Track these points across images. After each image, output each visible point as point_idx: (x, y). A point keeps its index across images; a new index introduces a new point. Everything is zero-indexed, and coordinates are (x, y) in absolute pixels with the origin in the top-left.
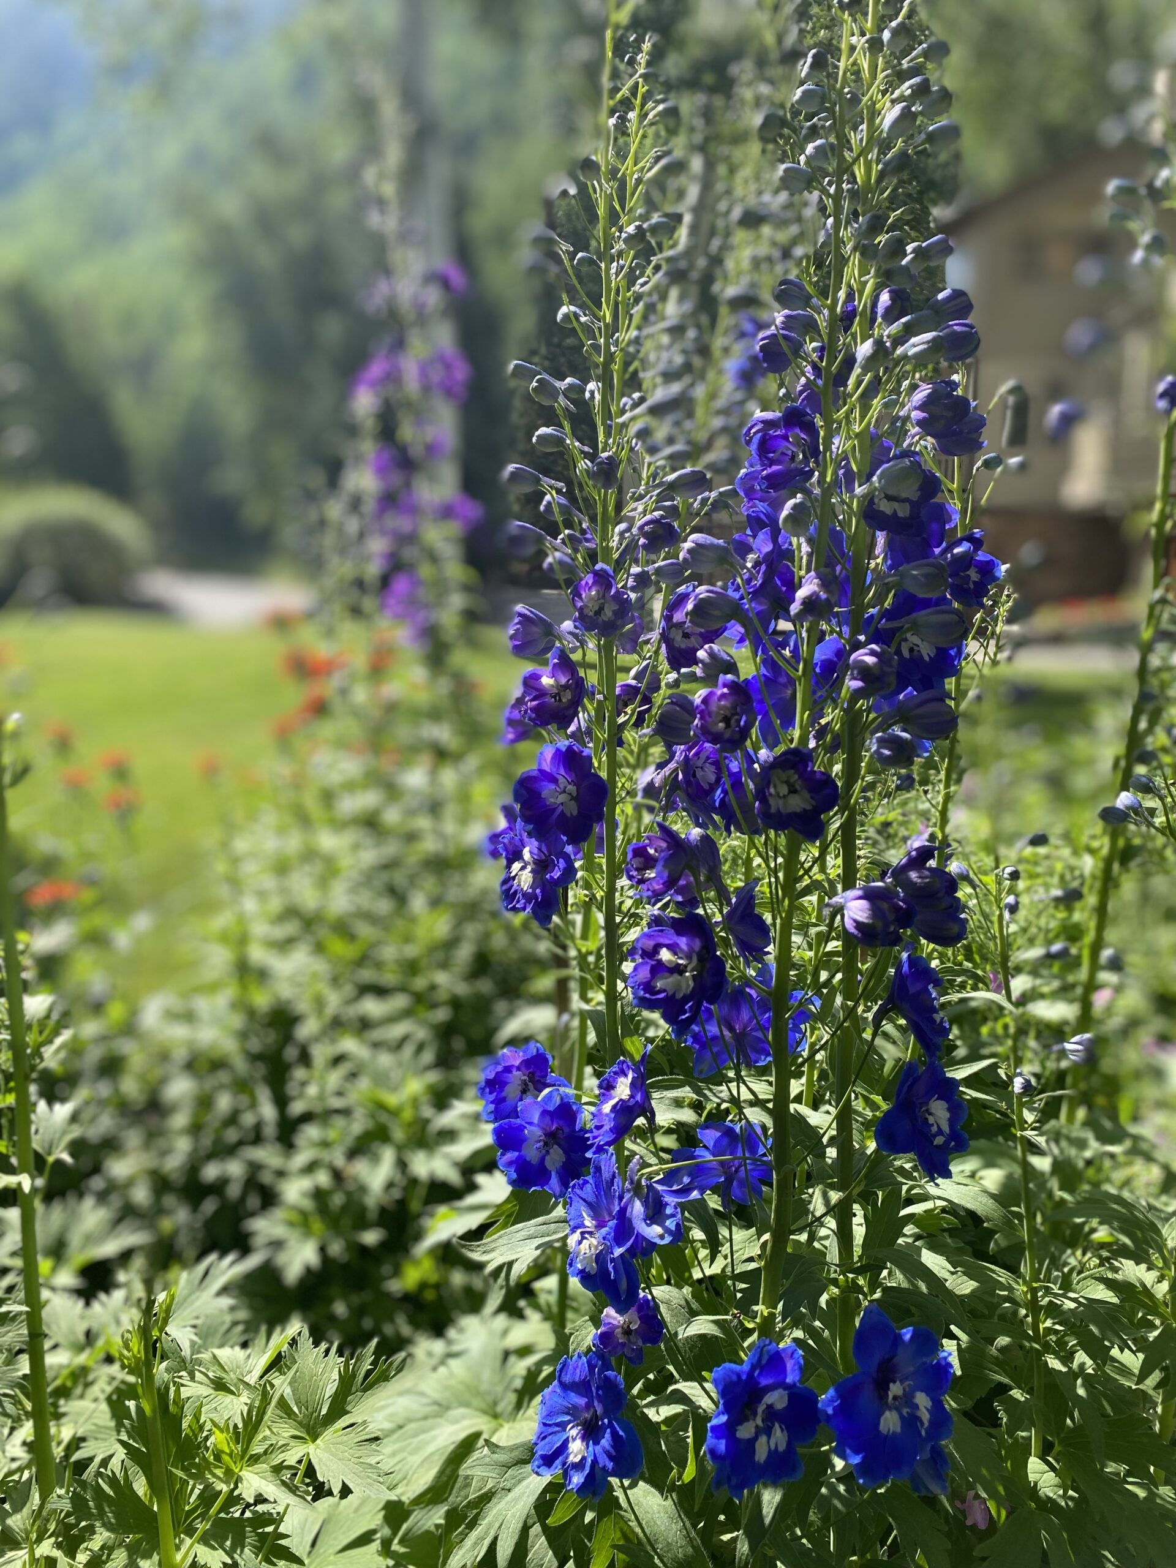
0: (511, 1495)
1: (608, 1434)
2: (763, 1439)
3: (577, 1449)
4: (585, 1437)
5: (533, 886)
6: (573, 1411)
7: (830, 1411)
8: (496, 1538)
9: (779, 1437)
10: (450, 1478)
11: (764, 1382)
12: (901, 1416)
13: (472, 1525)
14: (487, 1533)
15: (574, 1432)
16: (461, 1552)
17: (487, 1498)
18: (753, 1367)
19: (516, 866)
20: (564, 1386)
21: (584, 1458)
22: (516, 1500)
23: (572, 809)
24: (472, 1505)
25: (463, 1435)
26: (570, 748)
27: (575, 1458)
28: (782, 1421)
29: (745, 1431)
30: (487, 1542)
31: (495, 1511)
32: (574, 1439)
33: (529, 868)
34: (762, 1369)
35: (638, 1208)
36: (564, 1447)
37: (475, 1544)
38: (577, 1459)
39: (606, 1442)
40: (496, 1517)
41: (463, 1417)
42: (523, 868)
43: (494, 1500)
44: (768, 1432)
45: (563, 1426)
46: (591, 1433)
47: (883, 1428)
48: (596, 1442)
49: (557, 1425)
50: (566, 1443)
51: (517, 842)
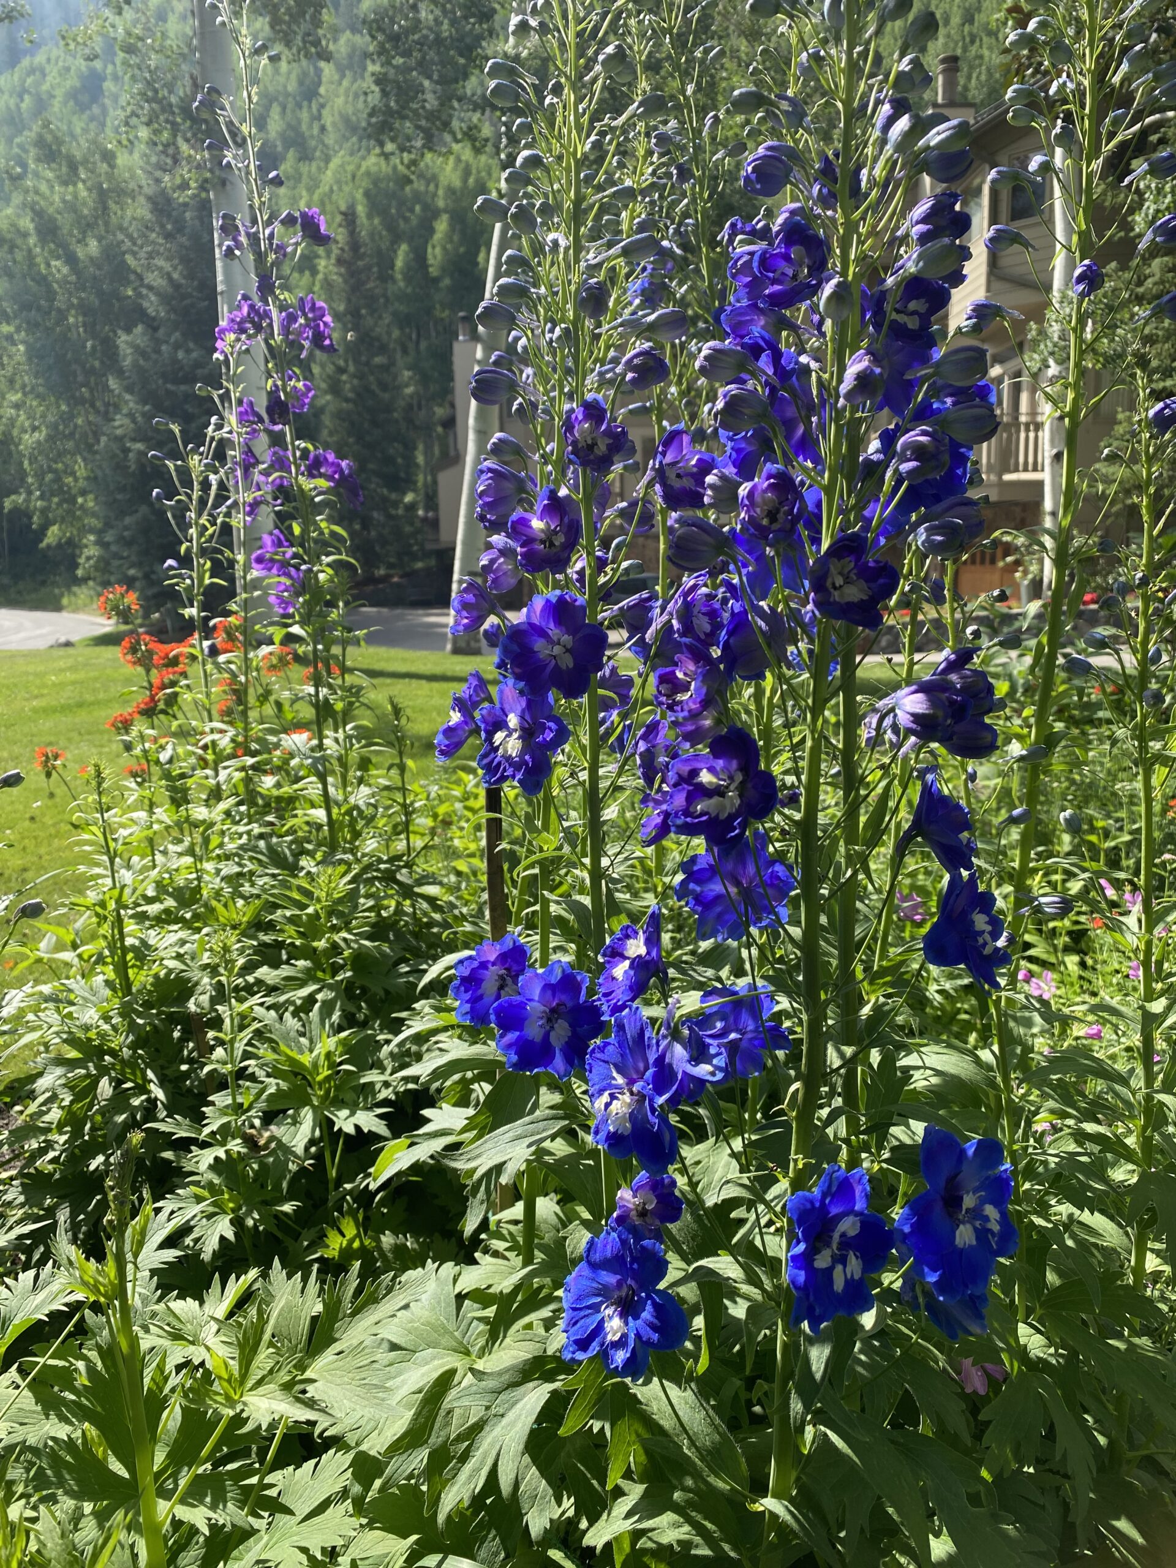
0: (505, 1421)
1: (649, 1307)
2: (839, 1268)
3: (614, 1327)
4: (623, 1316)
5: (523, 752)
6: (604, 1292)
7: (907, 1229)
8: (495, 1465)
9: (854, 1265)
10: (427, 1419)
11: (834, 1211)
12: (976, 1229)
13: (464, 1458)
14: (482, 1463)
15: (610, 1311)
16: (455, 1489)
17: (478, 1428)
18: (824, 1195)
19: (499, 737)
20: (594, 1266)
21: (624, 1336)
22: (513, 1424)
23: (567, 662)
24: (459, 1439)
25: (436, 1375)
26: (561, 599)
27: (612, 1337)
28: (856, 1249)
29: (822, 1261)
30: (484, 1473)
31: (489, 1440)
32: (611, 1318)
33: (516, 735)
34: (833, 1196)
35: (679, 1051)
36: (600, 1328)
37: (471, 1477)
38: (616, 1338)
39: (647, 1314)
40: (492, 1445)
41: (434, 1358)
42: (509, 735)
43: (487, 1428)
44: (843, 1260)
45: (596, 1308)
46: (628, 1310)
47: (959, 1242)
48: (636, 1317)
49: (588, 1307)
50: (602, 1322)
51: (499, 713)
